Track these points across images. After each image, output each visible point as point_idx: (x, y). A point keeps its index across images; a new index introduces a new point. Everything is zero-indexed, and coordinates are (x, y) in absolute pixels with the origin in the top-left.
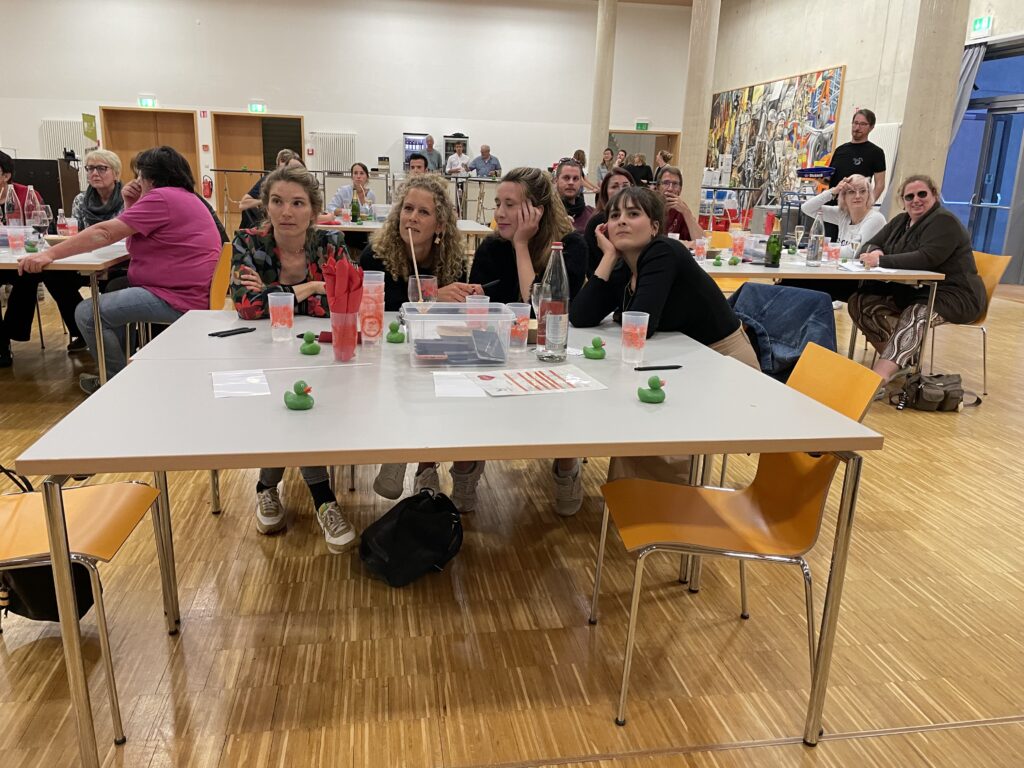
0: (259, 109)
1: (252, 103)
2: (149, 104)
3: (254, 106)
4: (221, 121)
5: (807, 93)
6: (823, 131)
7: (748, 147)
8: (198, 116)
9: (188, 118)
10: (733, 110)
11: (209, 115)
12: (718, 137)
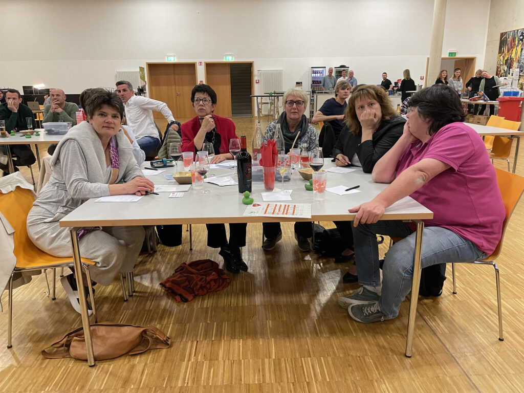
0: (230, 59)
1: (226, 55)
2: (172, 60)
3: (227, 57)
4: (209, 66)
8: (198, 64)
9: (192, 67)
10: (519, 42)
11: (203, 64)
12: (506, 59)
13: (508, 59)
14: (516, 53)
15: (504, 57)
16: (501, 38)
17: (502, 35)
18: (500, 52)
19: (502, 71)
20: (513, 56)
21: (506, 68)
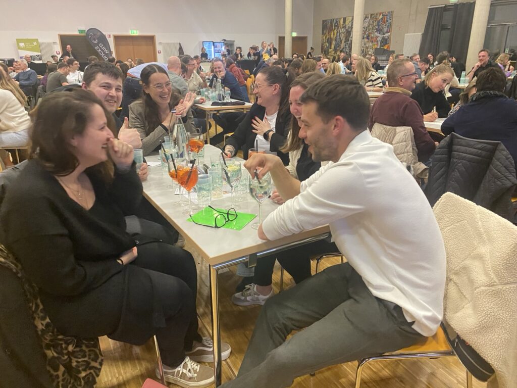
0: (135, 33)
1: (131, 30)
3: (133, 31)
4: (117, 38)
5: (375, 21)
6: (385, 36)
7: (345, 42)
10: (335, 27)
11: (112, 36)
12: (327, 38)
13: (328, 39)
14: (334, 35)
15: (326, 37)
16: (323, 24)
17: (324, 22)
18: (323, 33)
19: (325, 47)
20: (332, 36)
21: (328, 45)
